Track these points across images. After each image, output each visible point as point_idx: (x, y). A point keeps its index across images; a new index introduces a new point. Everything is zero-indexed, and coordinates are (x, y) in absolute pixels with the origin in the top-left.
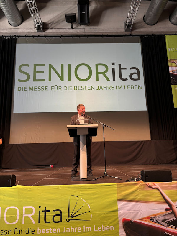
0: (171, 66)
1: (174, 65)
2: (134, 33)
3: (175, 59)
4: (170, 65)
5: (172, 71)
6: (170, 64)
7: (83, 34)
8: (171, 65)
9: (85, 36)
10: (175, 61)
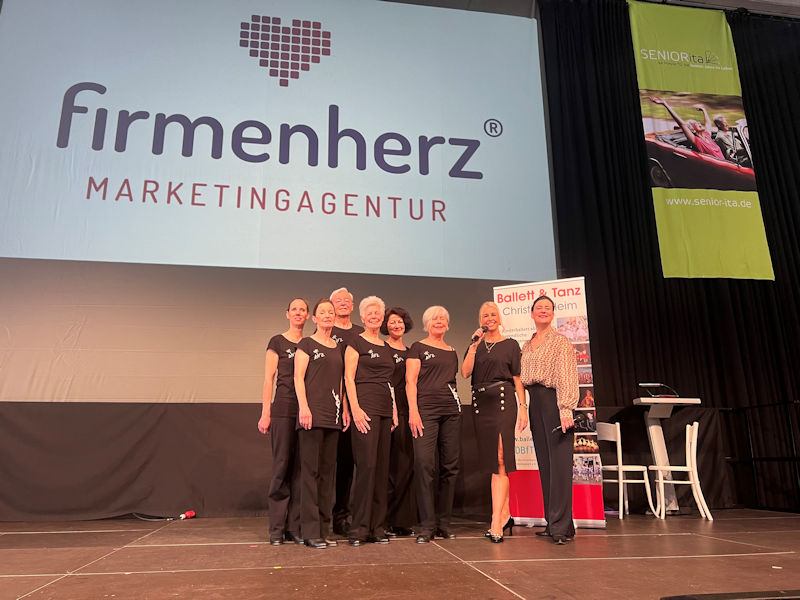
0: (651, 117)
1: (661, 111)
3: (664, 93)
4: (649, 113)
5: (654, 134)
6: (645, 108)
8: (652, 110)
10: (664, 99)
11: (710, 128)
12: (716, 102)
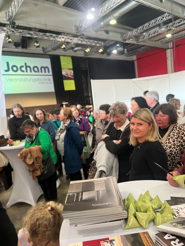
2: (47, 54)
3: (64, 68)
5: (63, 74)
6: (62, 70)
7: (22, 52)
9: (23, 53)
11: (69, 73)
12: (70, 69)
